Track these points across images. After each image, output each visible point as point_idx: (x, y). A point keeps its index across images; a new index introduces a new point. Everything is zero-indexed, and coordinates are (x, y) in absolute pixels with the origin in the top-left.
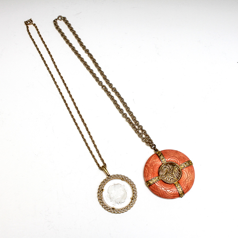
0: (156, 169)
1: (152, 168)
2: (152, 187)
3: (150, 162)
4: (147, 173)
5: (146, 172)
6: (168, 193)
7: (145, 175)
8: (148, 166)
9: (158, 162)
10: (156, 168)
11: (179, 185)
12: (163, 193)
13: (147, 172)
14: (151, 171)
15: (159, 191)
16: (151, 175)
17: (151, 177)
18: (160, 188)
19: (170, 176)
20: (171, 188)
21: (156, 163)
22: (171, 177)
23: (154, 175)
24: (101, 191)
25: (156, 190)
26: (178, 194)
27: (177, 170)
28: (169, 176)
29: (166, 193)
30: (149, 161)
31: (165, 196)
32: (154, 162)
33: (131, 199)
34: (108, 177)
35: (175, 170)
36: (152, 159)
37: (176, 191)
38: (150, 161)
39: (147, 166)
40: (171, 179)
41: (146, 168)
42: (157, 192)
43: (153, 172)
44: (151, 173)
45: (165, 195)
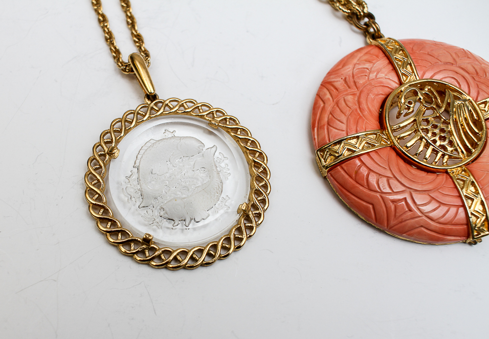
0: (373, 100)
1: (354, 94)
2: (343, 172)
3: (348, 70)
4: (328, 113)
5: (324, 108)
6: (419, 209)
7: (319, 120)
8: (337, 84)
9: (381, 75)
10: (371, 96)
11: (473, 183)
12: (393, 207)
13: (329, 109)
14: (350, 104)
15: (378, 195)
16: (344, 118)
17: (344, 127)
18: (385, 179)
19: (434, 134)
20: (436, 189)
21: (372, 76)
22: (437, 138)
23: (360, 121)
24: (104, 155)
25: (361, 188)
26: (465, 222)
27: (466, 119)
28: (430, 135)
29: (410, 210)
30: (343, 67)
31: (401, 222)
32: (363, 71)
33: (239, 211)
34: (149, 102)
35: (459, 116)
36: (355, 61)
37: (458, 207)
38: (346, 67)
39: (330, 83)
40: (437, 153)
41: (325, 90)
42: (369, 196)
43: (356, 110)
44: (348, 113)
45: (404, 217)
